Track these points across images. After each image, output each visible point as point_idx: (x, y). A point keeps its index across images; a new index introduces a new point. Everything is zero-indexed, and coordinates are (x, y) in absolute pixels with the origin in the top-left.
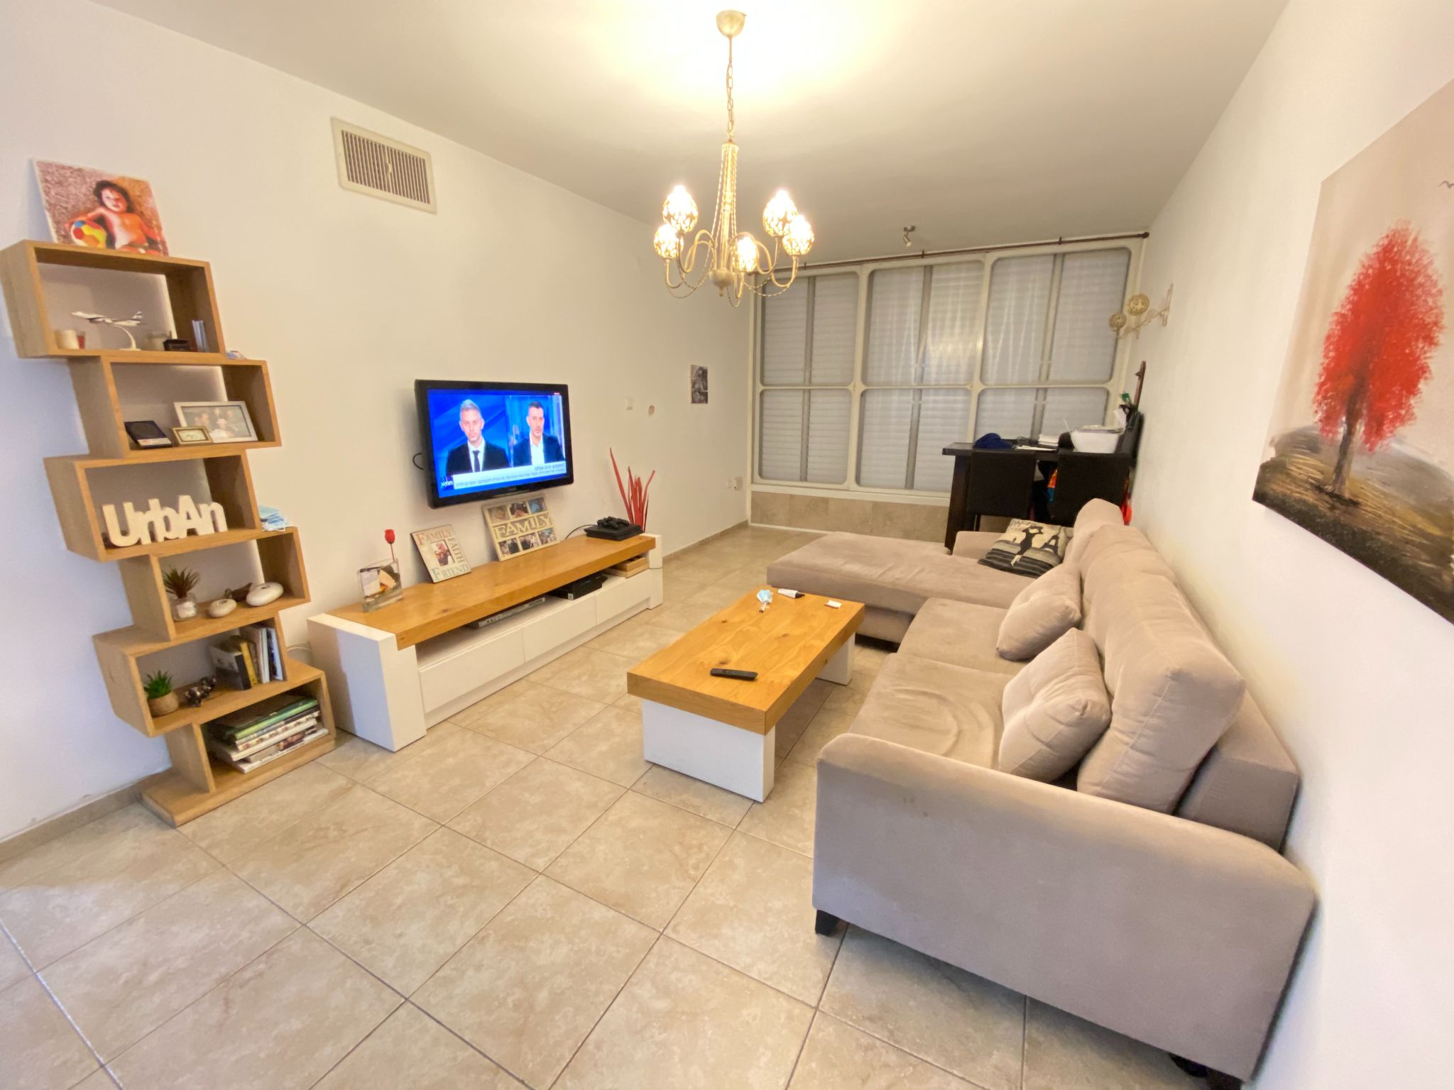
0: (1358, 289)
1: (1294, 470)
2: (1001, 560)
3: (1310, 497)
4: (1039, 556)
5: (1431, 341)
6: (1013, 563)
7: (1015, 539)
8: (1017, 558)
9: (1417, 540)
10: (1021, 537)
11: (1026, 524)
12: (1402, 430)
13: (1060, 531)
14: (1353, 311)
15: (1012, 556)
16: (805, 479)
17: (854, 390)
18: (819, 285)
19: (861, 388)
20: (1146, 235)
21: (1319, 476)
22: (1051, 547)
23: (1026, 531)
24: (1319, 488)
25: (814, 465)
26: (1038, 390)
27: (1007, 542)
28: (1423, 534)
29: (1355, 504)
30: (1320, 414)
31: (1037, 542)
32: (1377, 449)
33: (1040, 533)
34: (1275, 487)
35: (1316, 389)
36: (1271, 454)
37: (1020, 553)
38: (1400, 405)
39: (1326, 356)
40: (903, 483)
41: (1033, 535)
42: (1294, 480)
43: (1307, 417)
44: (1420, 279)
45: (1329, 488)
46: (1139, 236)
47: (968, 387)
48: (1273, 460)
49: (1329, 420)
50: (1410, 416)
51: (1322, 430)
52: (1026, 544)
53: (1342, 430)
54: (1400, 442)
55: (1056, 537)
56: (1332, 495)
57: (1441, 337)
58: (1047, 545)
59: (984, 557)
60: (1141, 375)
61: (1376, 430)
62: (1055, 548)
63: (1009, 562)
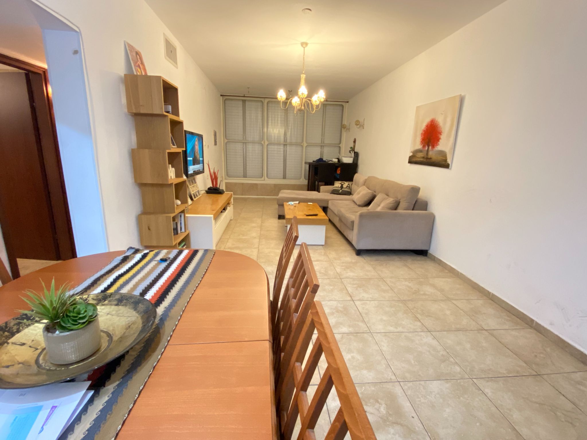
0: (427, 126)
1: (417, 156)
2: (337, 192)
3: (422, 160)
4: (346, 190)
5: (441, 134)
6: (340, 192)
7: (338, 186)
8: (341, 191)
9: (442, 160)
10: (340, 185)
11: (340, 182)
12: (437, 147)
13: (350, 183)
14: (426, 129)
15: (339, 190)
16: (246, 177)
17: (264, 144)
18: (247, 103)
19: (266, 143)
20: (348, 102)
21: (423, 156)
22: (348, 187)
23: (341, 184)
24: (423, 158)
25: (249, 172)
26: (321, 146)
27: (336, 187)
28: (442, 159)
29: (431, 158)
30: (422, 146)
31: (345, 186)
32: (434, 150)
33: (345, 184)
34: (413, 160)
35: (420, 142)
36: (411, 154)
37: (341, 189)
38: (437, 143)
39: (422, 137)
40: (282, 177)
41: (343, 184)
42: (418, 158)
43: (419, 146)
44: (438, 126)
45: (425, 157)
46: (346, 102)
47: (302, 144)
48: (412, 155)
49: (424, 147)
50: (439, 145)
51: (423, 148)
52: (342, 187)
53: (427, 148)
54: (437, 148)
55: (349, 184)
56: (426, 158)
57: (442, 134)
58: (347, 186)
59: (331, 192)
60: (355, 142)
61: (433, 147)
62: (349, 187)
63: (339, 192)
